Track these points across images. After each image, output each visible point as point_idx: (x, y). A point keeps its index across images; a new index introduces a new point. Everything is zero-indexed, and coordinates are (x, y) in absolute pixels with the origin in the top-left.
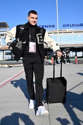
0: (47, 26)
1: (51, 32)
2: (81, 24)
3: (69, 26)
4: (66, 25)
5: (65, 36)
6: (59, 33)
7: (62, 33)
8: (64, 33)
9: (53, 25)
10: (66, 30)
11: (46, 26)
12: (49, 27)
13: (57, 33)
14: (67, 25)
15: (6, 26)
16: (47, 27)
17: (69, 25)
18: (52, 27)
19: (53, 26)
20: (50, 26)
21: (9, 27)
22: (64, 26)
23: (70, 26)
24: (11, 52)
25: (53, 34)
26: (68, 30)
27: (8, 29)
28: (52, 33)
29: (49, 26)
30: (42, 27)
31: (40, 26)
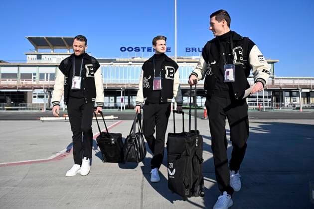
3: (196, 51)
4: (191, 49)
5: (188, 68)
6: (178, 62)
7: (182, 62)
8: (187, 62)
10: (191, 58)
14: (192, 48)
17: (196, 49)
22: (187, 50)
23: (198, 52)
26: (193, 58)
30: (148, 51)
31: (144, 48)
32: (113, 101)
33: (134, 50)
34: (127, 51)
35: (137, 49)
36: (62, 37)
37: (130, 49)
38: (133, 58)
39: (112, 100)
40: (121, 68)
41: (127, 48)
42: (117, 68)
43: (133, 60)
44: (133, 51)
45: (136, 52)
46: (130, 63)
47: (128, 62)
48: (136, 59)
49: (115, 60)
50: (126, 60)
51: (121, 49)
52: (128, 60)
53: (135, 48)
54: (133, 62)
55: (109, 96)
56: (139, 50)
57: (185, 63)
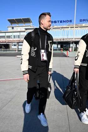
1: (68, 27)
3: (85, 21)
5: (80, 30)
6: (75, 27)
7: (78, 27)
8: (80, 27)
10: (82, 25)
11: (64, 21)
12: (67, 22)
13: (73, 27)
14: (84, 20)
16: (65, 22)
18: (69, 22)
19: (71, 21)
20: (68, 21)
22: (81, 21)
23: (86, 21)
25: (70, 28)
26: (84, 25)
27: (31, 23)
29: (67, 21)
30: (60, 22)
31: (58, 21)
36: (22, 18)
43: (53, 27)
44: (53, 23)
45: (55, 23)
46: (52, 29)
48: (55, 27)
53: (54, 21)
57: (79, 28)
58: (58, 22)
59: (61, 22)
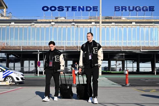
0: (82, 7)
1: (89, 20)
2: (150, 7)
3: (126, 10)
4: (120, 8)
7: (111, 23)
8: (116, 23)
9: (93, 7)
10: (120, 18)
11: (79, 7)
12: (87, 10)
14: (122, 7)
15: (2, 6)
16: (83, 10)
17: (126, 7)
18: (92, 11)
19: (95, 9)
20: (89, 9)
21: (7, 8)
22: (116, 9)
23: (128, 11)
24: (6, 56)
25: (93, 23)
26: (124, 19)
27: (5, 10)
28: (91, 23)
29: (87, 7)
32: (34, 65)
33: (57, 9)
34: (49, 11)
35: (61, 9)
37: (53, 9)
38: (56, 18)
39: (32, 64)
40: (43, 29)
41: (49, 7)
42: (38, 29)
43: (56, 20)
44: (57, 11)
45: (59, 12)
46: (53, 23)
47: (50, 23)
48: (59, 20)
49: (36, 20)
50: (48, 21)
51: (43, 9)
52: (51, 20)
53: (59, 7)
54: (55, 23)
55: (29, 60)
56: (63, 10)
57: (113, 24)
58: (68, 10)
59: (74, 9)
